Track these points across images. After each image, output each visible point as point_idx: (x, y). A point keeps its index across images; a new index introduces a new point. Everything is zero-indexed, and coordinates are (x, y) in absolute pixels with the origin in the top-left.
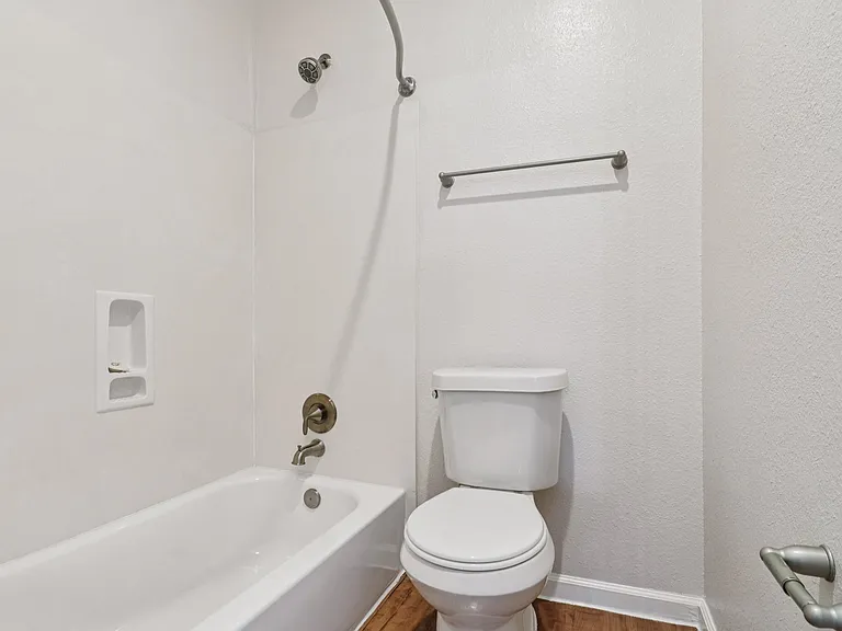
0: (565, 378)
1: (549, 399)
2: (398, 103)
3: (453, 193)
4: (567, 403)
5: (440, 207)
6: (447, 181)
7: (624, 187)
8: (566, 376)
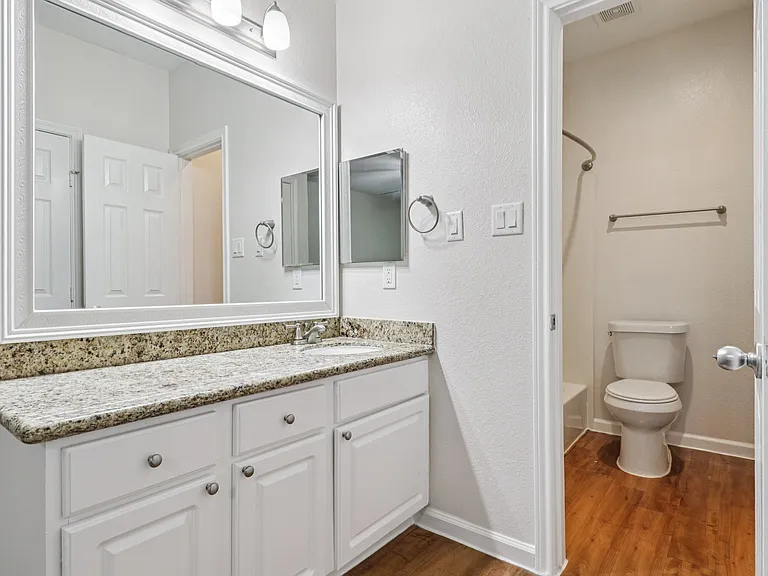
0: (687, 327)
1: (679, 337)
2: (581, 175)
3: (617, 224)
4: (689, 341)
5: (608, 232)
6: (613, 219)
7: (724, 223)
8: (688, 326)
